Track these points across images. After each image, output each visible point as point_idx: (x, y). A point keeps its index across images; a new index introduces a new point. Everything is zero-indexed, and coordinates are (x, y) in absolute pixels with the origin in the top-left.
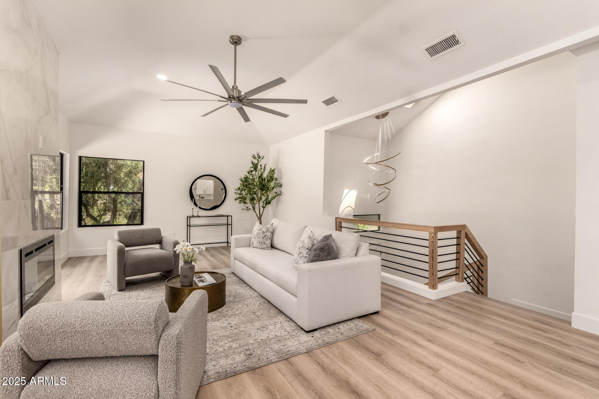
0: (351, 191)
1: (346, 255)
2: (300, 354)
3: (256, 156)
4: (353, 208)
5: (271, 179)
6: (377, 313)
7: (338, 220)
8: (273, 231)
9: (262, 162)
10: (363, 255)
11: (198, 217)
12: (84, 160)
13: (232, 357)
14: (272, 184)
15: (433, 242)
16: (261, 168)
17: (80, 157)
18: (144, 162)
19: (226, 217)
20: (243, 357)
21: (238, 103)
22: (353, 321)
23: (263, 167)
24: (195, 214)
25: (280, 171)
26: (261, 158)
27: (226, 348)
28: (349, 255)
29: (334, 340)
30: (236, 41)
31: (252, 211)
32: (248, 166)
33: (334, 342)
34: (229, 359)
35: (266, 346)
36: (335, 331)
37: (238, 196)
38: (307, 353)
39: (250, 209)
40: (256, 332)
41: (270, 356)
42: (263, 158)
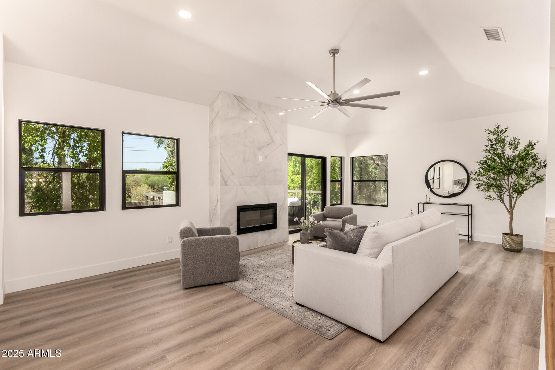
6: (379, 341)
17: (352, 158)
19: (467, 207)
26: (503, 131)
39: (495, 199)
42: (506, 131)
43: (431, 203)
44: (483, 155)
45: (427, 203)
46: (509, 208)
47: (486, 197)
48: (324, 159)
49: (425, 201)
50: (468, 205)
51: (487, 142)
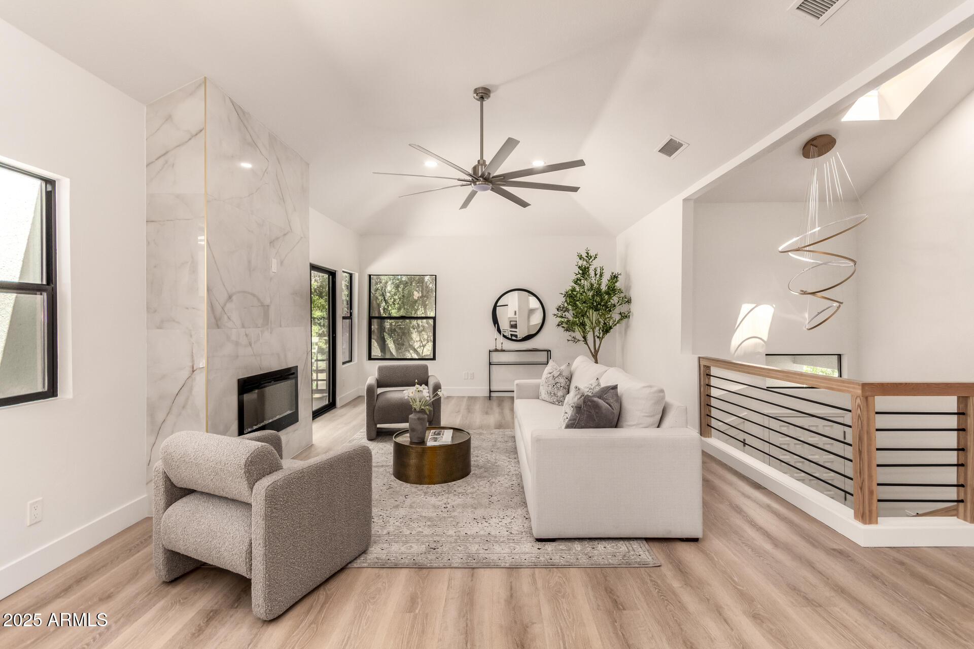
0: (759, 307)
1: (635, 423)
2: (498, 567)
3: (584, 255)
4: (765, 338)
5: (612, 290)
6: (695, 540)
7: (703, 363)
8: (569, 376)
9: (595, 264)
10: (672, 427)
11: (503, 351)
12: (374, 278)
13: (411, 545)
14: (615, 300)
15: (859, 416)
16: (596, 275)
17: (370, 276)
18: (436, 276)
19: (546, 353)
20: (423, 548)
21: (485, 184)
22: (631, 542)
23: (598, 272)
24: (499, 348)
25: (628, 277)
26: (593, 258)
27: (413, 532)
28: (641, 424)
29: (567, 562)
30: (483, 94)
31: (582, 343)
32: (572, 272)
33: (565, 566)
34: (405, 546)
35: (463, 544)
36: (582, 551)
37: (559, 319)
38: (509, 570)
39: (579, 340)
40: (468, 522)
41: (456, 557)
42: (595, 258)
43: (504, 351)
44: (568, 285)
45: (496, 350)
46: (593, 351)
47: (570, 338)
48: (332, 274)
49: (493, 348)
50: (548, 351)
51: (577, 270)
